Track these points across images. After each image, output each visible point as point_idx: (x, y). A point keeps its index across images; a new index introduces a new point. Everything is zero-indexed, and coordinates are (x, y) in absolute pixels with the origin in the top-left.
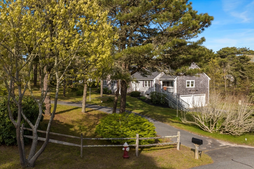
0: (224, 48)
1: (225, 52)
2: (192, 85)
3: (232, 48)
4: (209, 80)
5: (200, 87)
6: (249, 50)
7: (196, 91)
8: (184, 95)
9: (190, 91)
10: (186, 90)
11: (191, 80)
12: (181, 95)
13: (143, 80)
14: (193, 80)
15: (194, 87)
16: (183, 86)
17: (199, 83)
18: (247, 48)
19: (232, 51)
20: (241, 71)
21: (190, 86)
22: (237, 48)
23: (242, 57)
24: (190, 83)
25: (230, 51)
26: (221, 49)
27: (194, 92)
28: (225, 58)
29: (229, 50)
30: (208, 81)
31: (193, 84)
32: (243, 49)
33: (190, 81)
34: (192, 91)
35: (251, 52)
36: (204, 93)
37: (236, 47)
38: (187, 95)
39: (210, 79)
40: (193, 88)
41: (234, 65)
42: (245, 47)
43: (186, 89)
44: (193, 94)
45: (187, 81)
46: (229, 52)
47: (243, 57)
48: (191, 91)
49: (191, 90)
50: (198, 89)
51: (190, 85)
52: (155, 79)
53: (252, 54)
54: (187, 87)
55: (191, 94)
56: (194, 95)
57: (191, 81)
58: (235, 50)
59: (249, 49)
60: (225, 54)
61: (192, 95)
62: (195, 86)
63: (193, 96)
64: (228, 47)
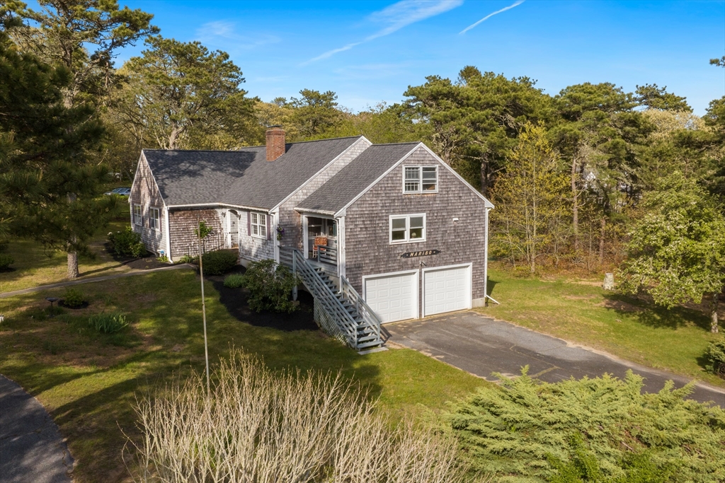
0: (575, 86)
1: (575, 100)
2: (416, 233)
3: (599, 87)
4: (487, 211)
5: (451, 239)
6: (664, 94)
7: (433, 254)
8: (380, 272)
9: (407, 255)
10: (389, 256)
11: (409, 212)
12: (367, 274)
13: (248, 211)
14: (417, 212)
15: (424, 238)
16: (376, 240)
17: (444, 222)
18: (660, 88)
19: (599, 96)
20: (626, 167)
21: (407, 239)
22: (615, 87)
23: (629, 120)
24: (404, 226)
25: (592, 96)
26: (565, 88)
27: (423, 260)
28: (577, 120)
29: (590, 93)
30: (482, 213)
31: (421, 229)
32: (647, 89)
33: (407, 217)
34: (414, 256)
35: (668, 100)
36: (468, 260)
37: (613, 83)
38: (394, 270)
39: (493, 207)
40: (418, 243)
41: (601, 146)
42: (655, 85)
43: (389, 251)
44: (417, 267)
45: (391, 217)
46: (588, 102)
47: (632, 118)
48: (409, 257)
49: (409, 254)
50: (441, 248)
51: (407, 234)
52: (276, 209)
53: (670, 107)
54: (391, 242)
55: (412, 268)
56: (424, 270)
57: (411, 219)
58: (607, 93)
59: (664, 89)
60: (575, 107)
61: (417, 271)
62: (429, 234)
63: (421, 273)
64: (589, 84)
